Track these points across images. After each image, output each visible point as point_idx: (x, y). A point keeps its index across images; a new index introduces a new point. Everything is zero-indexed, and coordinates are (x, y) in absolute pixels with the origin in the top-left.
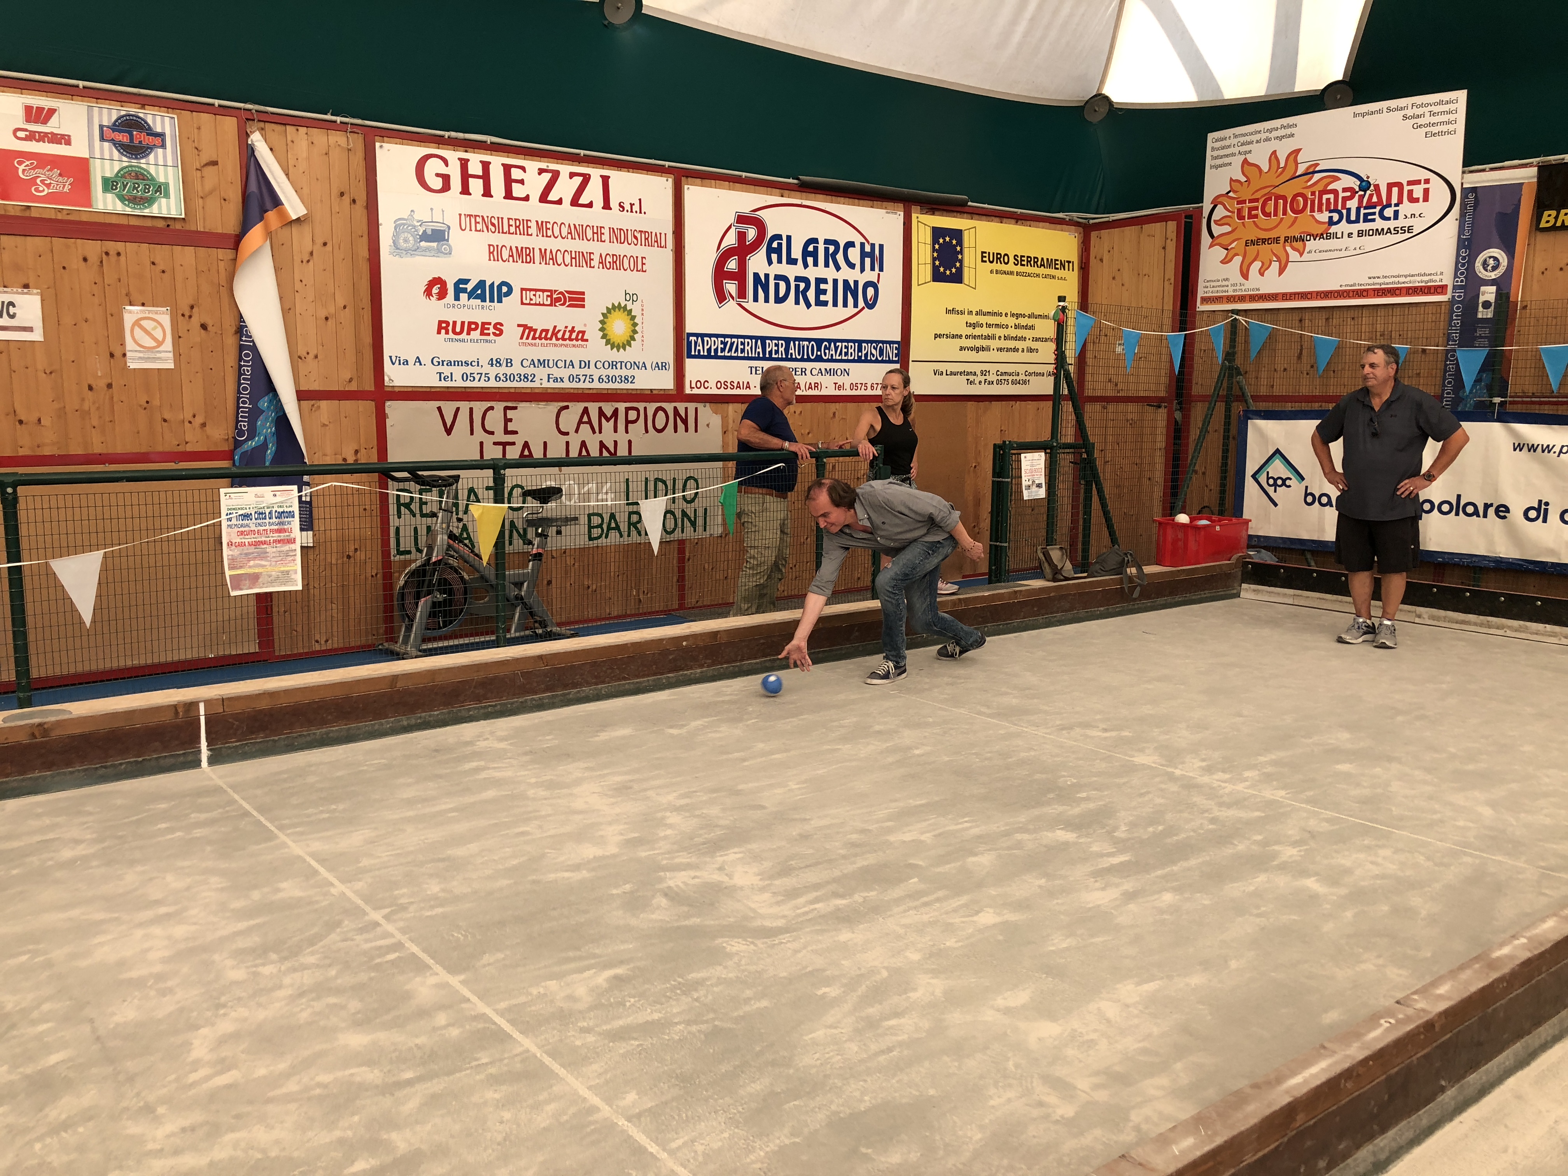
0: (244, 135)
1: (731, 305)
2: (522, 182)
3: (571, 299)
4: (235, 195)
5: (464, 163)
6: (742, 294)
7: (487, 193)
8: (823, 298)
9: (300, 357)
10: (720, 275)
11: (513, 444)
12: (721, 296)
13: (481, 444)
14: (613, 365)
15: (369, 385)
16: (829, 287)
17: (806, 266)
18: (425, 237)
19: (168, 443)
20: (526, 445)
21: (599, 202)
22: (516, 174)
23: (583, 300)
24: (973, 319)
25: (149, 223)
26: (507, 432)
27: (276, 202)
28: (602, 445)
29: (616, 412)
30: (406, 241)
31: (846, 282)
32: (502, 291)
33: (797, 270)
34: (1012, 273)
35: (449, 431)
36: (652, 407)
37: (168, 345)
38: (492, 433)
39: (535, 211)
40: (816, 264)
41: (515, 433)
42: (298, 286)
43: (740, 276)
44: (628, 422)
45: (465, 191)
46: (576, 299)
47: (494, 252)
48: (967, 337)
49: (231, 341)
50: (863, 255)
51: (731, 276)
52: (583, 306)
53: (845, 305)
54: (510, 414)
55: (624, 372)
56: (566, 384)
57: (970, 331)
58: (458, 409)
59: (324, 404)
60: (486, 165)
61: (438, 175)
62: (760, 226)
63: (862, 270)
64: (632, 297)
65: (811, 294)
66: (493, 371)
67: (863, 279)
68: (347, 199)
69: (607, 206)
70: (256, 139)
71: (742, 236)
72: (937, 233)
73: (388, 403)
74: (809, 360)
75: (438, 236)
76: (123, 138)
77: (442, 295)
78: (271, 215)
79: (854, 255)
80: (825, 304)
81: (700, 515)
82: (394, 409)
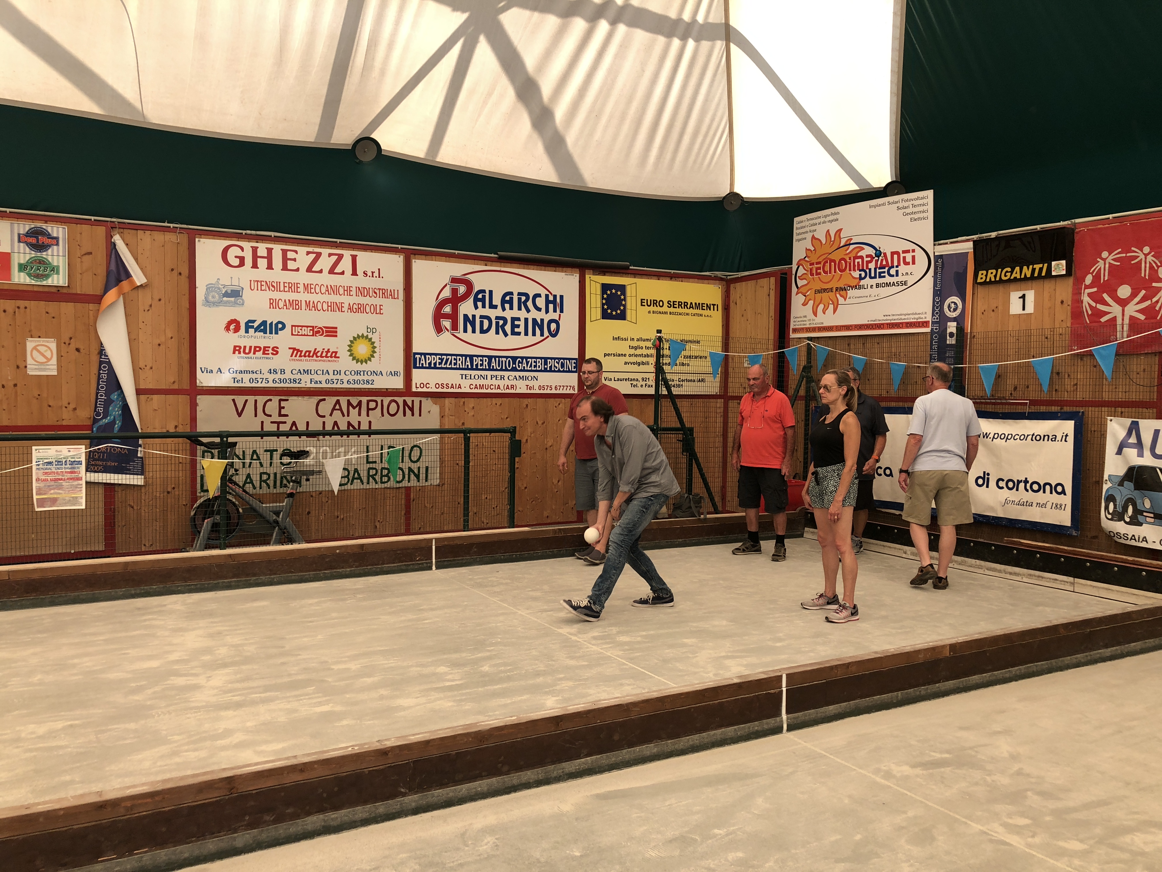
0: (109, 237)
1: (446, 335)
2: (295, 260)
3: (327, 332)
4: (102, 272)
5: (255, 250)
6: (455, 327)
7: (270, 267)
8: (516, 330)
9: (140, 368)
10: (438, 316)
11: (285, 423)
12: (439, 329)
13: (262, 422)
14: (358, 373)
15: (186, 386)
16: (522, 323)
17: (504, 309)
18: (226, 295)
19: (50, 420)
20: (294, 424)
21: (349, 270)
22: (290, 255)
23: (336, 332)
24: (635, 344)
25: (46, 290)
26: (280, 415)
27: (128, 275)
28: (349, 424)
29: (360, 403)
30: (213, 297)
31: (534, 320)
32: (278, 327)
33: (499, 312)
34: (666, 313)
35: (240, 414)
36: (387, 400)
37: (54, 361)
38: (270, 416)
39: (303, 278)
40: (511, 308)
41: (287, 416)
42: (141, 325)
43: (453, 317)
44: (368, 409)
45: (255, 266)
46: (331, 332)
47: (273, 304)
48: (630, 355)
49: (95, 358)
50: (548, 302)
51: (446, 316)
52: (336, 336)
53: (534, 334)
54: (283, 404)
55: (366, 378)
56: (324, 385)
57: (632, 351)
58: (246, 401)
59: (155, 397)
60: (270, 251)
61: (236, 257)
62: (469, 285)
63: (547, 311)
64: (373, 330)
65: (508, 328)
66: (271, 377)
67: (547, 318)
68: (175, 272)
69: (354, 273)
70: (117, 239)
71: (454, 291)
72: (605, 287)
73: (199, 397)
74: (506, 370)
75: (235, 294)
76: (33, 240)
77: (237, 330)
78: (125, 284)
79: (541, 302)
80: (519, 334)
81: (423, 471)
82: (202, 400)
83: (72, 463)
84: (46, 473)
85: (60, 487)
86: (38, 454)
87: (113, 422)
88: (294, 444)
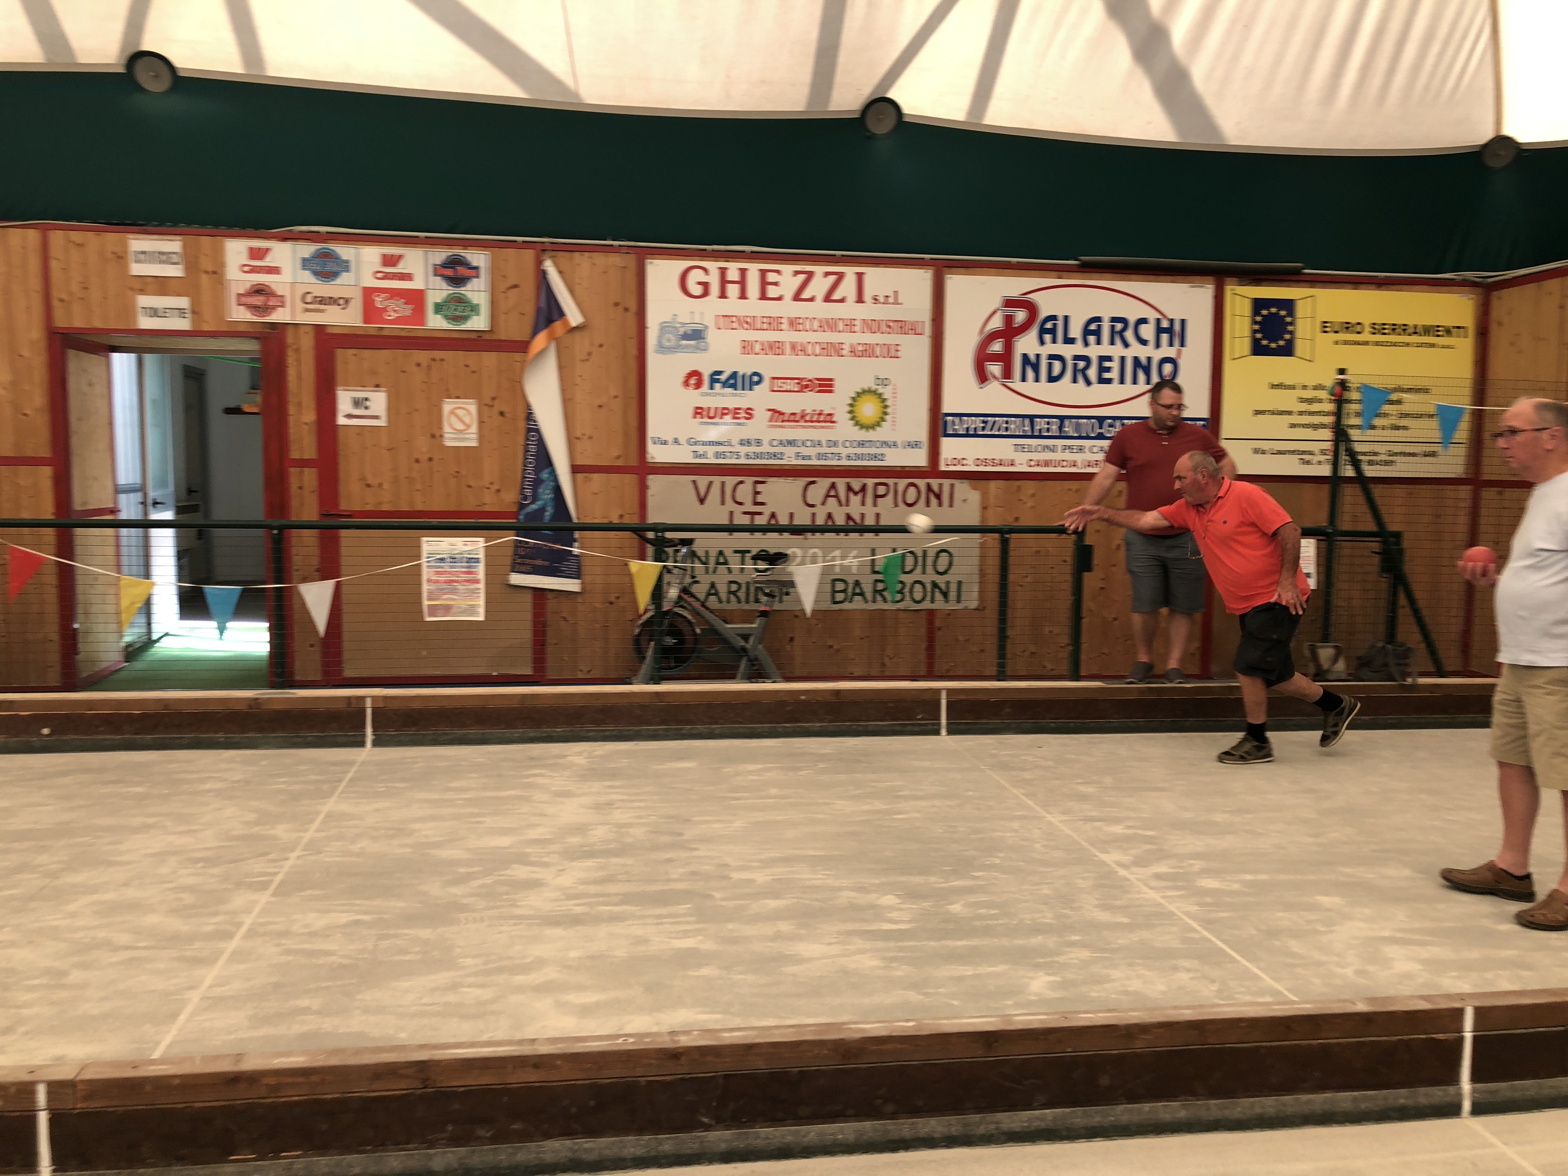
0: (539, 262)
1: (994, 387)
2: (776, 284)
3: (820, 385)
4: (529, 309)
5: (723, 271)
6: (1007, 374)
7: (743, 296)
8: (1106, 375)
9: (577, 438)
10: (982, 358)
11: (760, 513)
12: (983, 377)
13: (731, 513)
14: (861, 444)
15: (634, 462)
16: (1115, 365)
17: (1086, 344)
18: (686, 337)
19: (470, 505)
20: (773, 515)
21: (852, 295)
22: (771, 277)
23: (831, 386)
24: (1309, 394)
25: (465, 336)
26: (756, 503)
27: (561, 314)
28: (849, 517)
29: (863, 489)
30: (669, 340)
31: (1136, 360)
32: (753, 380)
33: (1078, 349)
34: (1366, 343)
35: (702, 501)
36: (903, 483)
37: (474, 429)
38: (740, 504)
39: (789, 309)
40: (1099, 342)
41: (762, 504)
42: (578, 380)
43: (1005, 358)
44: (877, 496)
45: (723, 295)
46: (825, 386)
47: (747, 347)
48: (1301, 413)
49: (522, 425)
50: (1160, 330)
51: (995, 358)
52: (831, 392)
53: (1135, 381)
54: (760, 488)
55: (873, 451)
56: (814, 462)
57: (1304, 407)
58: (711, 483)
59: (596, 476)
60: (743, 271)
61: (700, 283)
62: (1031, 308)
63: (1158, 345)
64: (884, 382)
65: (1092, 373)
66: (744, 450)
67: (1157, 355)
68: (620, 309)
69: (860, 300)
70: (549, 266)
71: (1009, 319)
72: (1259, 304)
73: (650, 477)
74: (1088, 438)
75: (696, 335)
76: (449, 272)
77: (698, 385)
78: (558, 325)
79: (1148, 331)
80: (1109, 381)
81: (953, 587)
82: (654, 481)
83: (470, 560)
84: (438, 573)
85: (454, 591)
86: (430, 548)
87: (542, 510)
88: (772, 542)
